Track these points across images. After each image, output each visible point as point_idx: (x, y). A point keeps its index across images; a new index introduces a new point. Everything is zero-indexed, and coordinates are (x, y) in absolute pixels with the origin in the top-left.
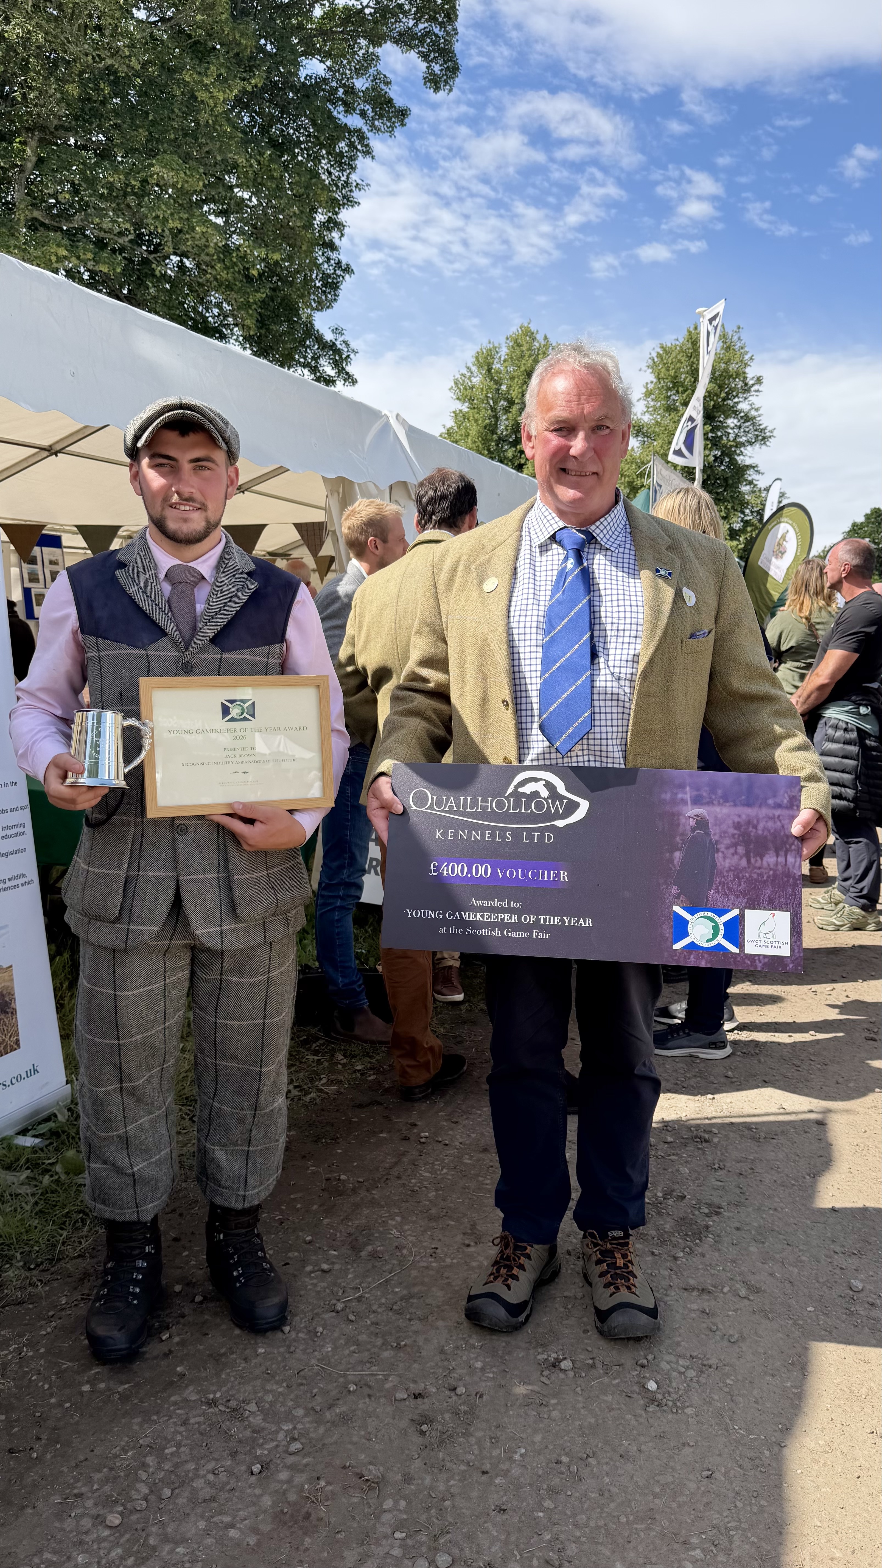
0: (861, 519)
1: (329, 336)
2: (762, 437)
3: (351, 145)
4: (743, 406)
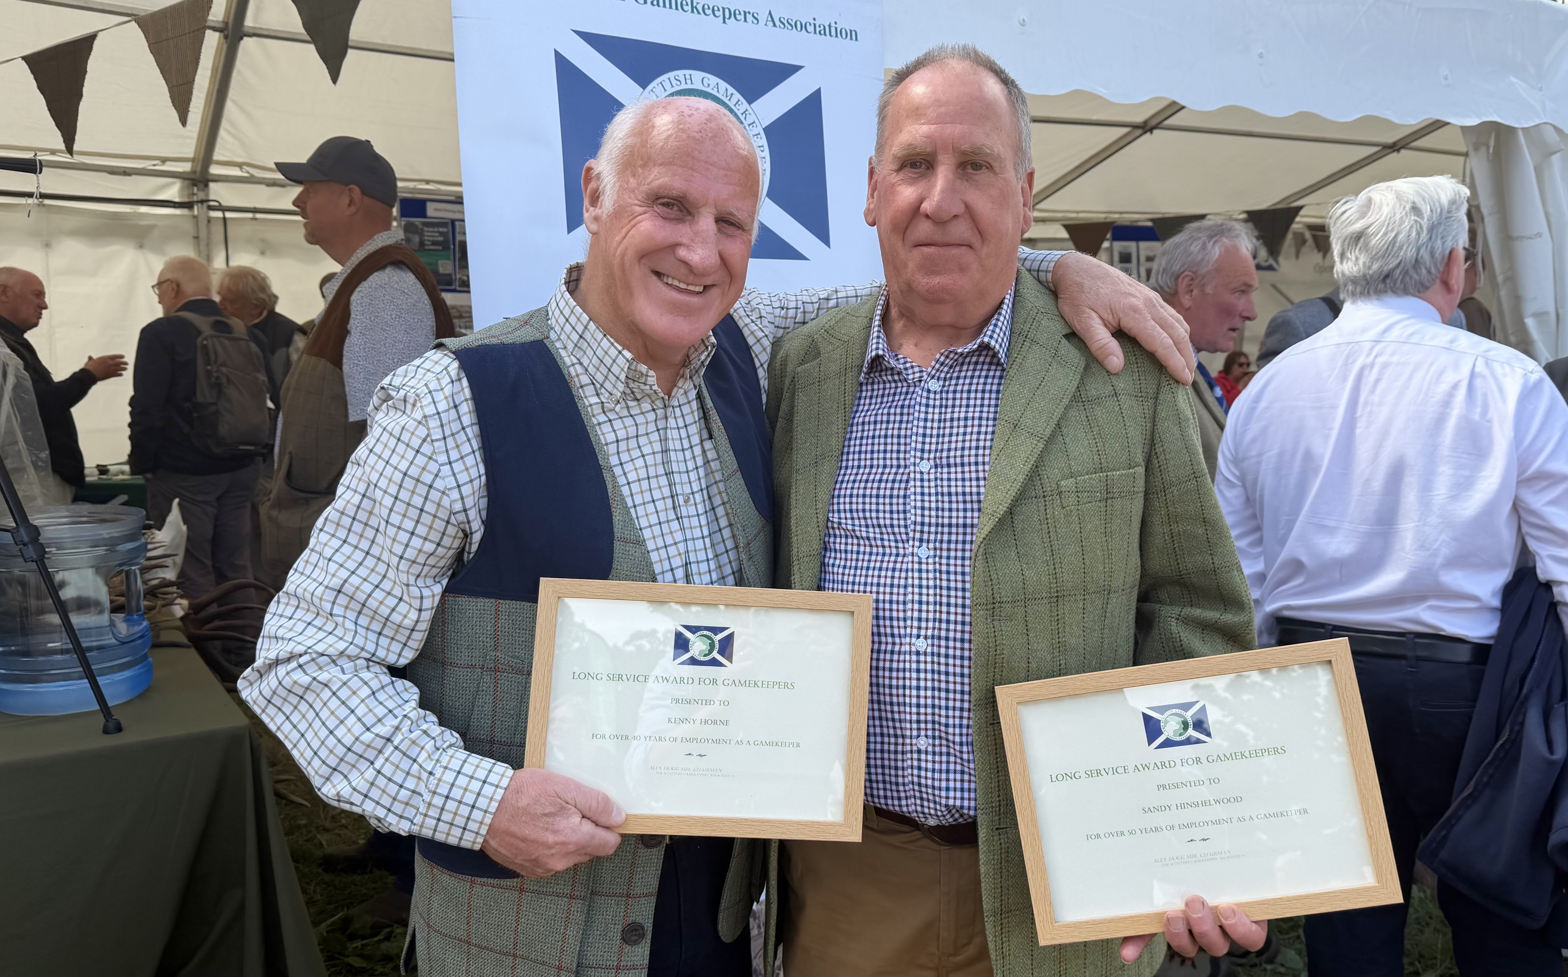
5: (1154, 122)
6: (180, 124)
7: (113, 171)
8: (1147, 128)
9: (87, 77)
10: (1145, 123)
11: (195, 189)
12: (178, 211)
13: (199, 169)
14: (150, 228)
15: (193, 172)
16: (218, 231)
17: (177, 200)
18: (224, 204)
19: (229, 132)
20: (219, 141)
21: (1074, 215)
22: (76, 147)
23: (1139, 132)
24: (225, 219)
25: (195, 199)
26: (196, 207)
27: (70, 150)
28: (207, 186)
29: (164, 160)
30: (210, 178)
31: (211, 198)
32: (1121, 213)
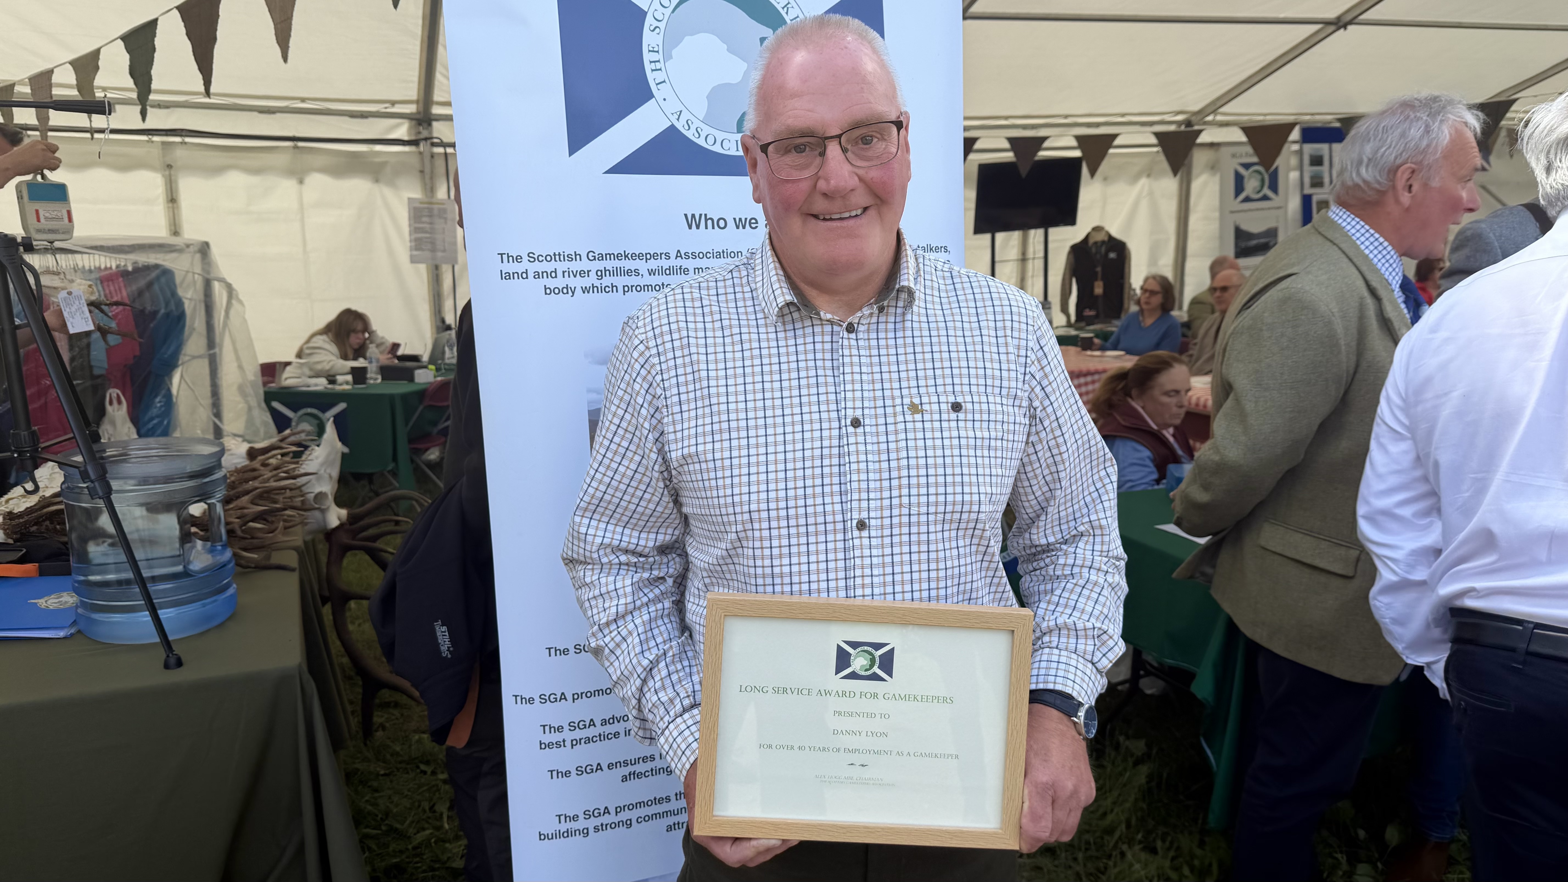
5: (1348, 17)
6: (282, 61)
7: (353, 115)
8: (1341, 24)
9: (220, 21)
10: (1339, 18)
11: (421, 128)
12: (407, 149)
13: (421, 109)
14: (384, 164)
15: (418, 113)
16: (440, 163)
17: (406, 138)
18: (445, 140)
19: (441, 74)
20: (437, 83)
21: (1261, 118)
22: (213, 89)
23: (1332, 28)
24: (446, 154)
25: (422, 136)
26: (421, 145)
27: (208, 93)
28: (430, 125)
29: (393, 103)
30: (433, 117)
31: (435, 135)
32: (1312, 114)
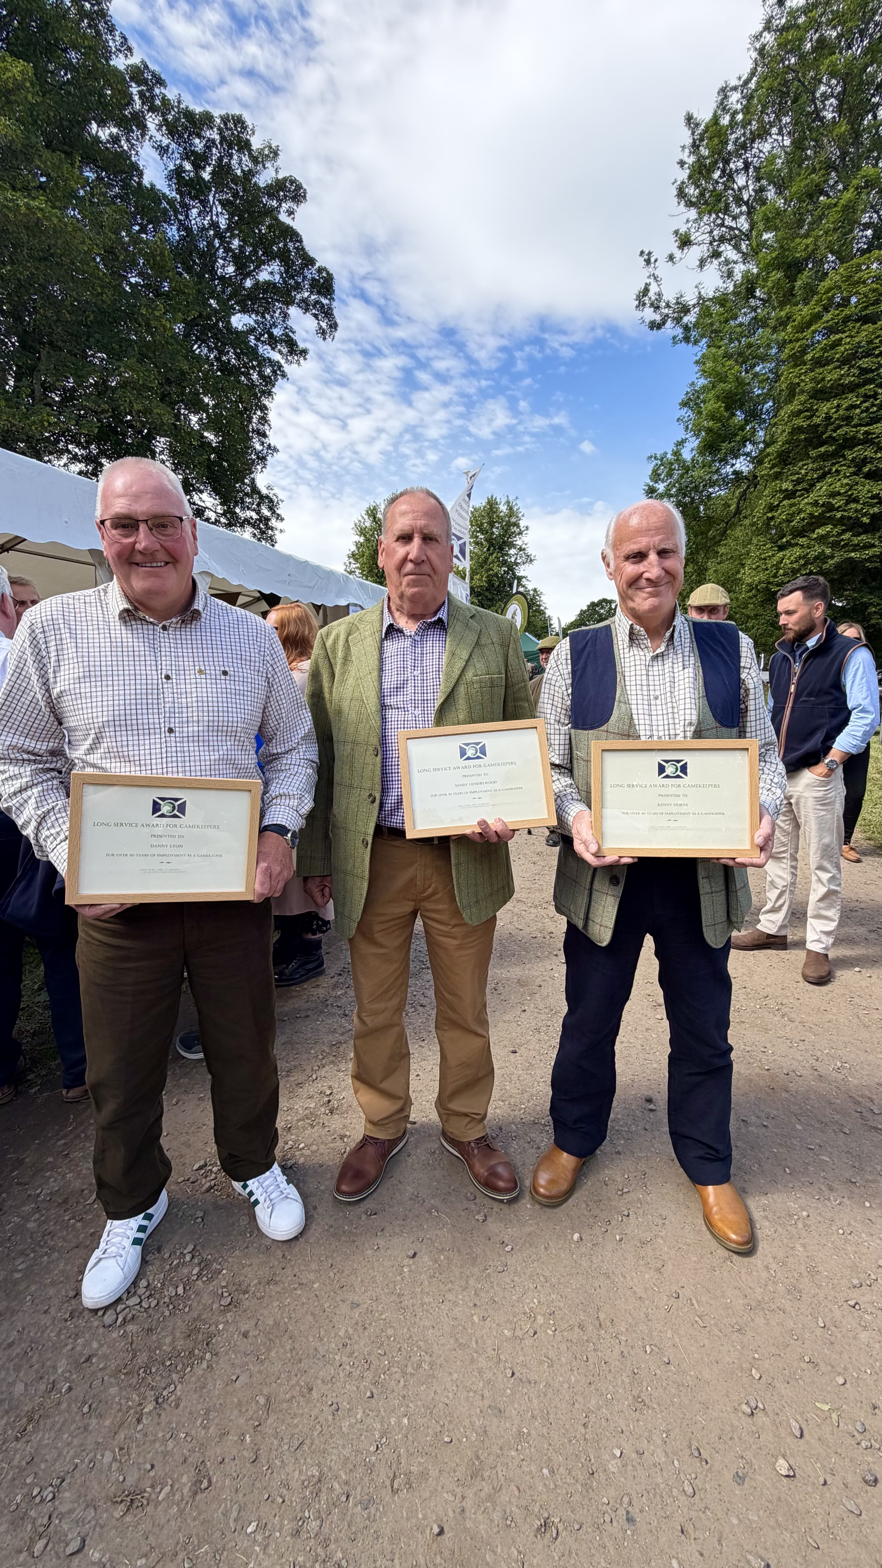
0: (585, 608)
1: (264, 491)
2: (530, 560)
3: (274, 372)
4: (519, 543)
